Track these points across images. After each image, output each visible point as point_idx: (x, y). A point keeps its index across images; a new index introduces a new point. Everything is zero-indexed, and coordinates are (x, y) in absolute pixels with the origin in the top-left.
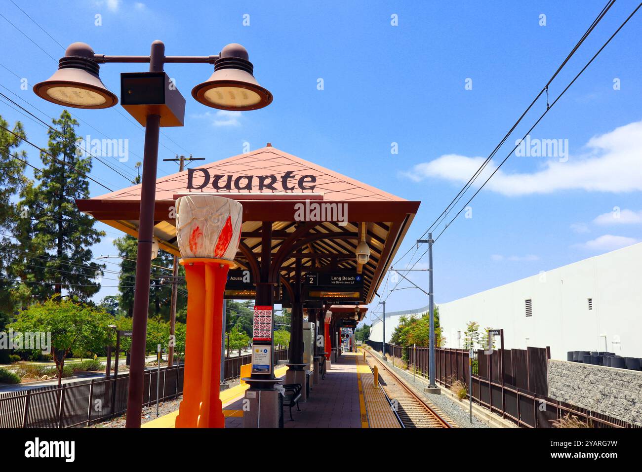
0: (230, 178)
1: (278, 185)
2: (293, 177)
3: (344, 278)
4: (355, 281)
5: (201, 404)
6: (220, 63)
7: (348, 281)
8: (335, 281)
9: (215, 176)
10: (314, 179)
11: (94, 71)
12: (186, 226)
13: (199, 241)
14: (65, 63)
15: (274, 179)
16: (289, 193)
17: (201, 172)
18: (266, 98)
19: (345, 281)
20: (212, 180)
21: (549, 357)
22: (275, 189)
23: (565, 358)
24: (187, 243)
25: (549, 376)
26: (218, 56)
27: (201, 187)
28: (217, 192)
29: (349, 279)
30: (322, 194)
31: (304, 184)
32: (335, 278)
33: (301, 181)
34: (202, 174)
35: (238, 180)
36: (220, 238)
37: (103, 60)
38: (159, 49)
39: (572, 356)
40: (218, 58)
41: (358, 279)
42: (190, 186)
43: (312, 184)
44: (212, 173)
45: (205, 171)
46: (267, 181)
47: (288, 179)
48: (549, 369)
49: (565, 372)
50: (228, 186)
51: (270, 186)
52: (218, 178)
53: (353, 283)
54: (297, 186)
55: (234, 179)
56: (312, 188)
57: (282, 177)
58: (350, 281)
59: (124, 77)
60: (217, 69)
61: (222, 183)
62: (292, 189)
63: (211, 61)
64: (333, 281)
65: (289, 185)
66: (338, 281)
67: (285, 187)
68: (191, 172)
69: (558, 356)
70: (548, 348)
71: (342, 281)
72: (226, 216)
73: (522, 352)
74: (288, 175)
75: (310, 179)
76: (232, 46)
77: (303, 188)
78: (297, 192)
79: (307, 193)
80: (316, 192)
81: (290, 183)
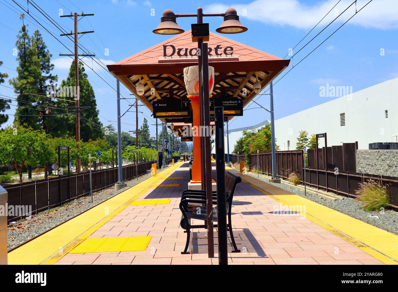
0: (186, 50)
2: (221, 48)
3: (230, 102)
4: (238, 103)
6: (227, 17)
7: (233, 103)
8: (225, 104)
9: (178, 49)
10: (232, 49)
11: (175, 21)
14: (163, 20)
15: (211, 50)
16: (219, 57)
17: (170, 47)
18: (245, 30)
19: (231, 103)
20: (177, 51)
21: (357, 148)
22: (212, 55)
23: (367, 148)
24: (194, 87)
25: (357, 160)
26: (225, 13)
27: (171, 55)
28: (180, 58)
29: (234, 102)
30: (237, 57)
31: (227, 52)
32: (225, 102)
33: (225, 50)
35: (191, 50)
37: (178, 16)
39: (371, 146)
41: (239, 102)
42: (165, 55)
44: (177, 48)
45: (172, 46)
47: (218, 50)
48: (357, 156)
49: (367, 156)
50: (186, 55)
52: (180, 50)
53: (236, 104)
54: (223, 53)
55: (188, 51)
56: (232, 54)
57: (215, 48)
58: (234, 103)
61: (182, 53)
62: (221, 54)
63: (222, 15)
64: (223, 104)
65: (219, 53)
66: (227, 104)
67: (217, 54)
68: (165, 47)
69: (363, 146)
70: (357, 142)
71: (229, 103)
73: (339, 147)
74: (218, 47)
75: (230, 49)
76: (231, 9)
77: (226, 54)
78: (224, 56)
79: (229, 57)
80: (234, 56)
81: (219, 51)
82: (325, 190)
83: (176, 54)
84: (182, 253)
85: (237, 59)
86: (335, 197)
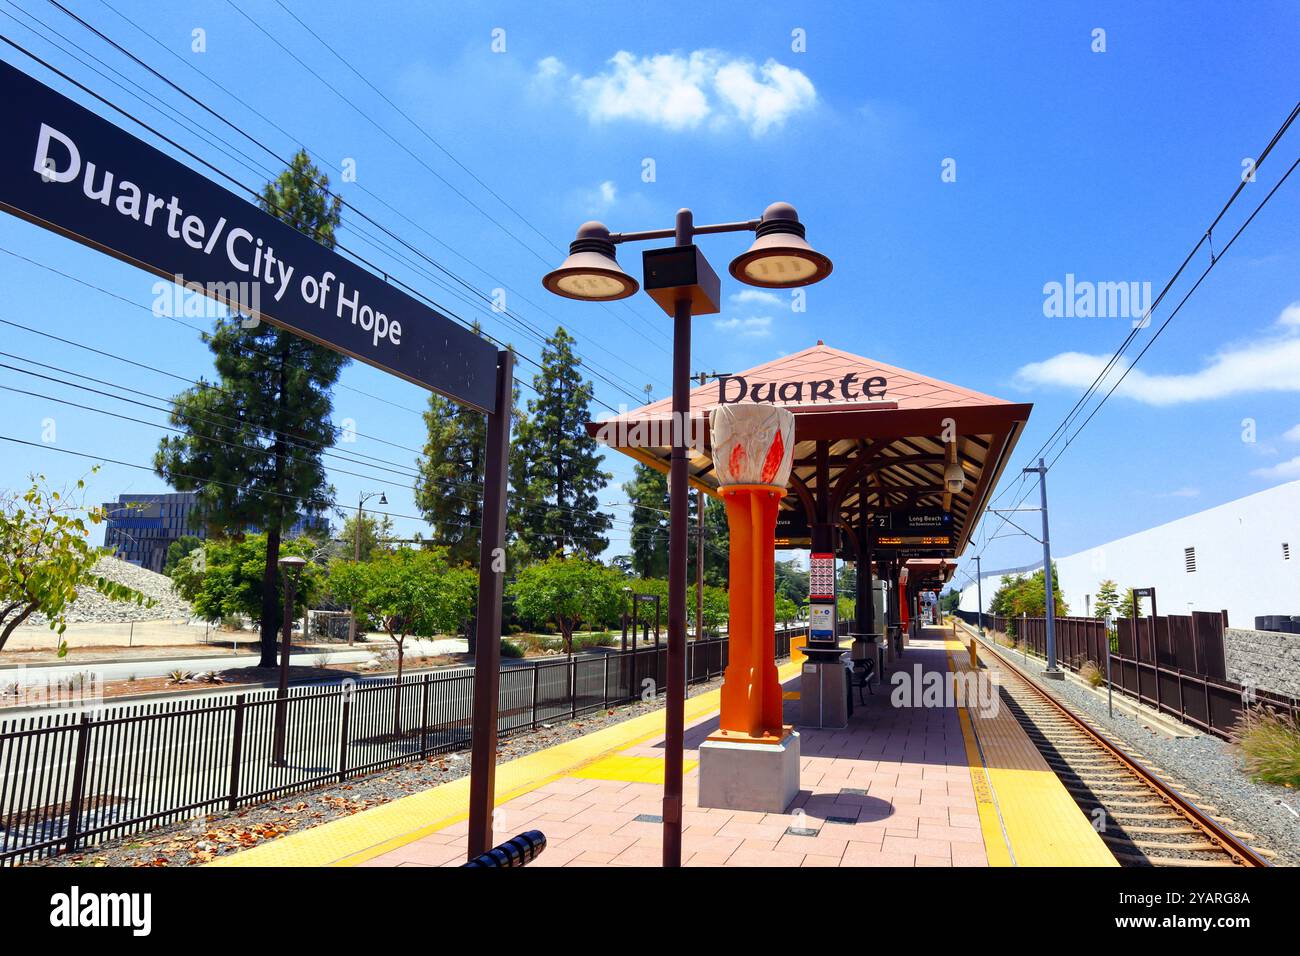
0: (773, 386)
1: (836, 392)
2: (856, 380)
3: (926, 518)
4: (942, 521)
5: (752, 670)
6: (762, 229)
7: (931, 522)
8: (915, 522)
9: (753, 385)
10: (883, 382)
11: (610, 253)
12: (725, 443)
13: (742, 462)
14: (577, 247)
15: (830, 384)
16: (852, 401)
17: (737, 381)
18: (824, 267)
19: (928, 522)
20: (750, 390)
21: (1226, 625)
22: (833, 398)
23: (1251, 626)
24: (727, 466)
25: (1228, 652)
26: (760, 219)
27: (737, 400)
28: (758, 404)
29: (933, 519)
30: (894, 399)
31: (871, 389)
32: (914, 519)
33: (867, 385)
34: (737, 384)
35: (785, 387)
36: (768, 458)
37: (620, 239)
38: (685, 219)
39: (1261, 623)
40: (759, 222)
41: (946, 518)
42: (722, 400)
43: (882, 389)
44: (750, 382)
45: (741, 380)
46: (822, 389)
47: (850, 384)
48: (1226, 642)
49: (1252, 645)
50: (771, 398)
51: (825, 395)
52: (757, 387)
53: (939, 524)
54: (861, 393)
55: (777, 388)
56: (882, 394)
57: (841, 381)
58: (934, 522)
59: (647, 255)
60: (759, 235)
61: (763, 393)
62: (856, 396)
63: (750, 227)
64: (911, 522)
65: (851, 392)
66: (919, 522)
67: (846, 394)
68: (723, 381)
69: (1241, 622)
70: (1225, 612)
71: (924, 521)
72: (775, 430)
73: (1184, 619)
74: (849, 379)
75: (878, 382)
76: (777, 205)
77: (869, 394)
78: (863, 400)
79: (877, 400)
80: (888, 399)
81: (852, 389)
82: (1154, 706)
83: (748, 396)
85: (895, 405)
86: (1177, 729)
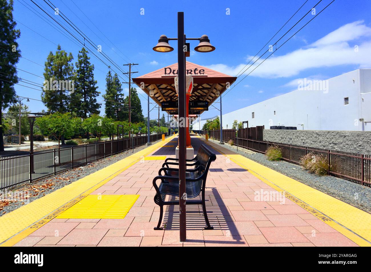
1: (193, 72)
2: (197, 70)
4: (205, 104)
6: (201, 40)
10: (204, 71)
11: (167, 42)
14: (160, 41)
15: (191, 71)
16: (196, 75)
18: (213, 48)
19: (202, 104)
20: (172, 72)
21: (264, 129)
22: (192, 74)
23: (269, 128)
25: (264, 134)
26: (200, 38)
27: (169, 74)
28: (174, 75)
30: (206, 75)
31: (201, 72)
33: (200, 71)
34: (169, 69)
36: (189, 87)
37: (170, 39)
39: (271, 128)
41: (207, 103)
42: (166, 73)
43: (203, 72)
45: (170, 69)
46: (189, 72)
48: (264, 132)
49: (269, 133)
50: (177, 73)
51: (190, 73)
52: (174, 71)
56: (203, 73)
57: (194, 70)
60: (200, 42)
62: (197, 74)
64: (198, 104)
65: (196, 73)
67: (195, 73)
68: (166, 69)
69: (267, 128)
70: (264, 126)
71: (201, 104)
72: (191, 82)
73: (254, 128)
74: (196, 70)
75: (202, 71)
76: (204, 35)
77: (200, 73)
78: (199, 75)
79: (202, 75)
80: (205, 75)
81: (197, 72)
82: (247, 148)
83: (172, 73)
84: (155, 229)
85: (207, 76)
86: (252, 153)
